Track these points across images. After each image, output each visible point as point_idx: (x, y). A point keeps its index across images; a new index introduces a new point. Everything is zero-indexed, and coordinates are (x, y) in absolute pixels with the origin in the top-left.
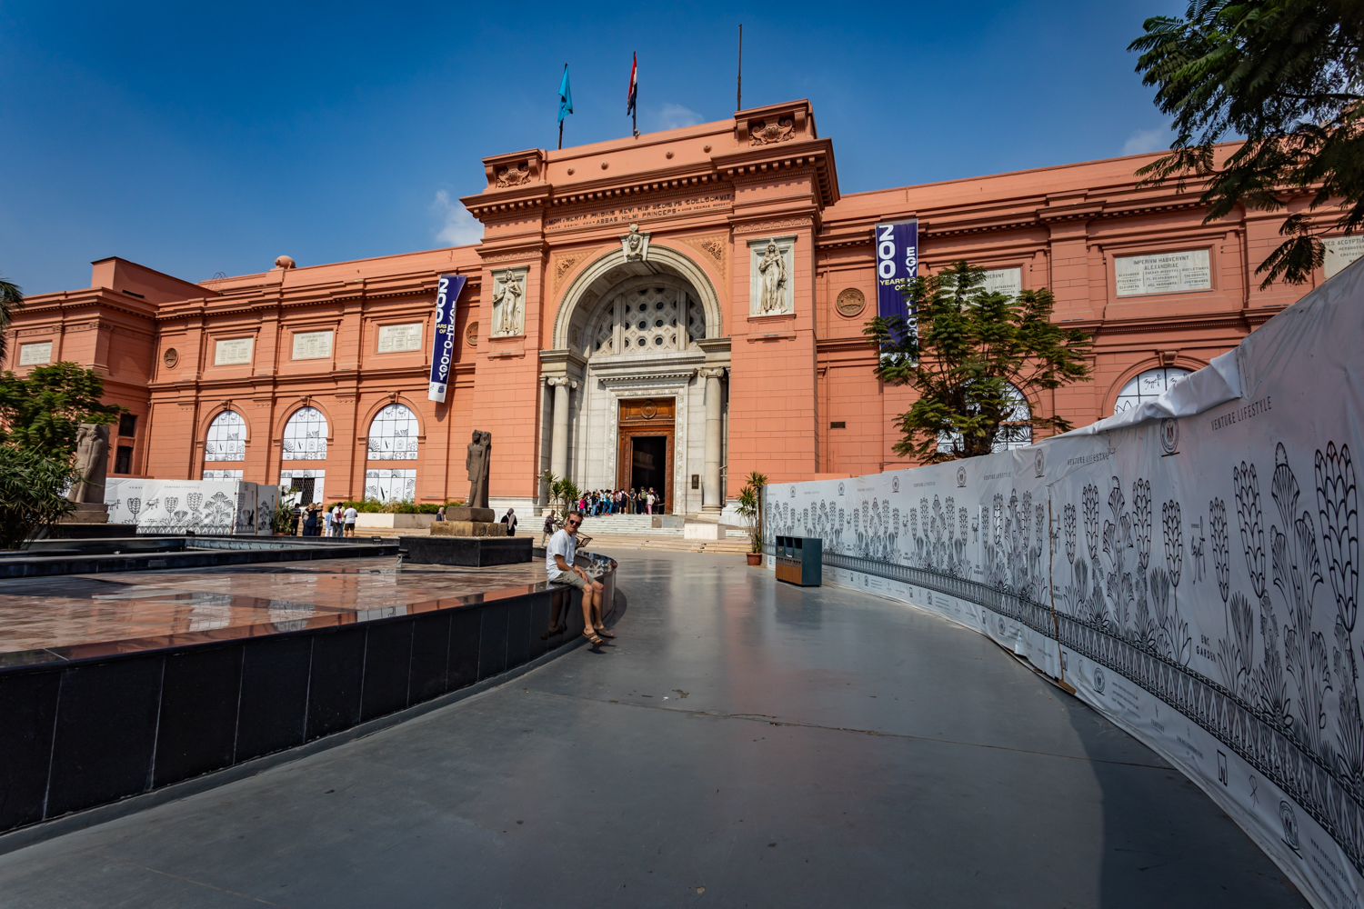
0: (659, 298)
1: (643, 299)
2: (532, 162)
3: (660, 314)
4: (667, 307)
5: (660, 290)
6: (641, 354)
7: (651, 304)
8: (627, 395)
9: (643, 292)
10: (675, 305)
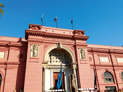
0: (59, 54)
1: (56, 54)
2: (40, 27)
3: (59, 57)
4: (61, 56)
5: (59, 53)
6: (57, 64)
7: (58, 55)
8: (55, 71)
9: (56, 53)
10: (62, 56)
